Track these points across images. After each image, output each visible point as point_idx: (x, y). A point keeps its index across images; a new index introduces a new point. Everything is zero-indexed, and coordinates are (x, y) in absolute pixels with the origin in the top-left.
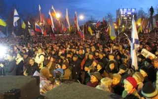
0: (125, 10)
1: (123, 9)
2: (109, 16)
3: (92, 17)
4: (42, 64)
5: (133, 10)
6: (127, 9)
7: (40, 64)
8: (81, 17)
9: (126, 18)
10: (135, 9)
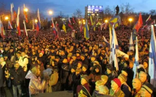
0: (93, 7)
1: (91, 6)
2: (79, 12)
3: (61, 12)
4: (26, 66)
5: (101, 7)
6: (95, 6)
7: (25, 67)
8: (51, 13)
9: (94, 15)
10: (102, 6)
